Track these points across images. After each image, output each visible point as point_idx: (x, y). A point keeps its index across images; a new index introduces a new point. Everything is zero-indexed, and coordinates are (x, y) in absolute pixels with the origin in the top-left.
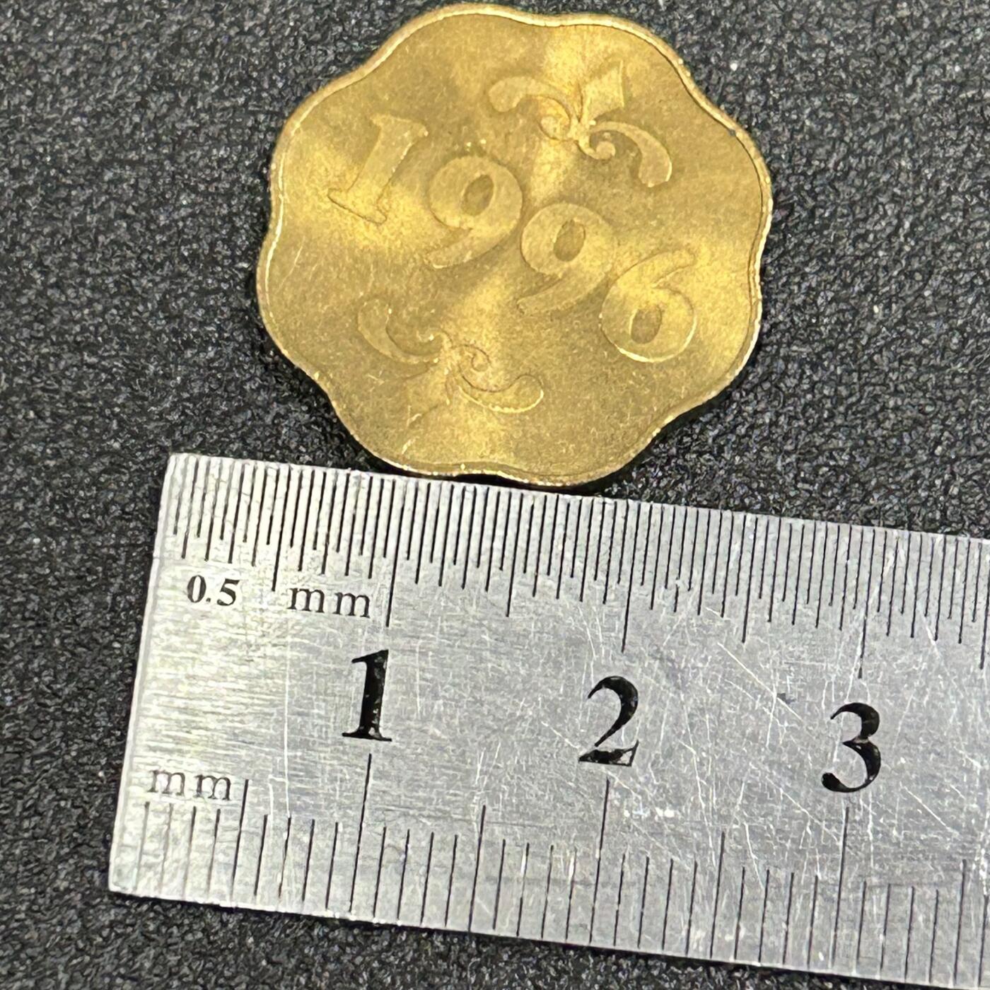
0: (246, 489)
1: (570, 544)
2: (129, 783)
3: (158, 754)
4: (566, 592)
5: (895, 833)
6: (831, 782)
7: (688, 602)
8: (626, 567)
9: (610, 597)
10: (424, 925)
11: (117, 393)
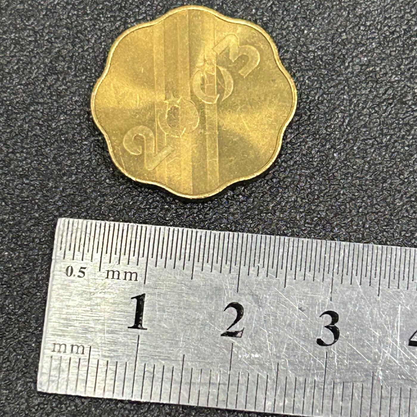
0: (88, 231)
1: (216, 250)
2: (45, 348)
3: (56, 337)
4: (215, 269)
5: (345, 361)
6: (320, 342)
7: (263, 272)
8: (238, 259)
9: (232, 270)
10: (161, 402)
11: (37, 194)
